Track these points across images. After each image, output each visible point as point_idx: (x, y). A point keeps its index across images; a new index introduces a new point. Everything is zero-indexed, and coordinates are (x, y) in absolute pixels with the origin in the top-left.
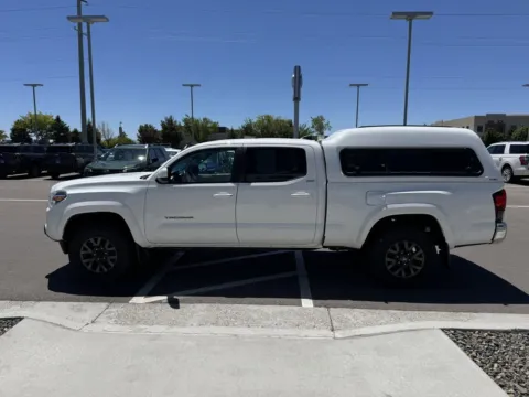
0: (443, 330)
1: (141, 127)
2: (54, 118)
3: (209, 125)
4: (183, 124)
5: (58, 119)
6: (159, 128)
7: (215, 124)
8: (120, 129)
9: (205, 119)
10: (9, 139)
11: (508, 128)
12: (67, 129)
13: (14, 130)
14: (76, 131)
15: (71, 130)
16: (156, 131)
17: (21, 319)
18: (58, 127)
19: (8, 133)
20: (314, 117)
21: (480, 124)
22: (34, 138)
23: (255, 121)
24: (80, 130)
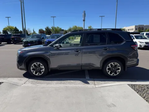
0: (128, 85)
1: (39, 30)
2: (15, 27)
3: (59, 29)
4: (51, 29)
5: (16, 27)
7: (61, 28)
8: (34, 30)
9: (57, 27)
10: (2, 33)
11: (144, 29)
12: (18, 30)
13: (3, 31)
15: (20, 31)
16: (44, 31)
17: (3, 83)
18: (16, 30)
19: (2, 32)
20: (89, 26)
21: (137, 28)
22: (9, 33)
23: (72, 27)
24: (22, 31)
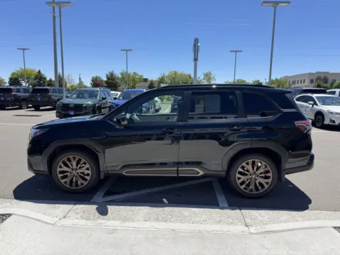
0: (334, 228)
1: (93, 78)
2: (37, 71)
3: (137, 77)
4: (120, 76)
5: (39, 72)
6: (105, 79)
7: (141, 76)
8: (80, 79)
9: (134, 73)
10: (8, 85)
11: (330, 81)
12: (45, 78)
13: (11, 79)
14: (51, 80)
15: (48, 79)
16: (102, 81)
17: (10, 215)
18: (40, 77)
20: (205, 72)
21: (312, 78)
22: (24, 84)
23: (167, 74)
24: (53, 79)
